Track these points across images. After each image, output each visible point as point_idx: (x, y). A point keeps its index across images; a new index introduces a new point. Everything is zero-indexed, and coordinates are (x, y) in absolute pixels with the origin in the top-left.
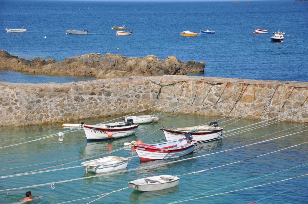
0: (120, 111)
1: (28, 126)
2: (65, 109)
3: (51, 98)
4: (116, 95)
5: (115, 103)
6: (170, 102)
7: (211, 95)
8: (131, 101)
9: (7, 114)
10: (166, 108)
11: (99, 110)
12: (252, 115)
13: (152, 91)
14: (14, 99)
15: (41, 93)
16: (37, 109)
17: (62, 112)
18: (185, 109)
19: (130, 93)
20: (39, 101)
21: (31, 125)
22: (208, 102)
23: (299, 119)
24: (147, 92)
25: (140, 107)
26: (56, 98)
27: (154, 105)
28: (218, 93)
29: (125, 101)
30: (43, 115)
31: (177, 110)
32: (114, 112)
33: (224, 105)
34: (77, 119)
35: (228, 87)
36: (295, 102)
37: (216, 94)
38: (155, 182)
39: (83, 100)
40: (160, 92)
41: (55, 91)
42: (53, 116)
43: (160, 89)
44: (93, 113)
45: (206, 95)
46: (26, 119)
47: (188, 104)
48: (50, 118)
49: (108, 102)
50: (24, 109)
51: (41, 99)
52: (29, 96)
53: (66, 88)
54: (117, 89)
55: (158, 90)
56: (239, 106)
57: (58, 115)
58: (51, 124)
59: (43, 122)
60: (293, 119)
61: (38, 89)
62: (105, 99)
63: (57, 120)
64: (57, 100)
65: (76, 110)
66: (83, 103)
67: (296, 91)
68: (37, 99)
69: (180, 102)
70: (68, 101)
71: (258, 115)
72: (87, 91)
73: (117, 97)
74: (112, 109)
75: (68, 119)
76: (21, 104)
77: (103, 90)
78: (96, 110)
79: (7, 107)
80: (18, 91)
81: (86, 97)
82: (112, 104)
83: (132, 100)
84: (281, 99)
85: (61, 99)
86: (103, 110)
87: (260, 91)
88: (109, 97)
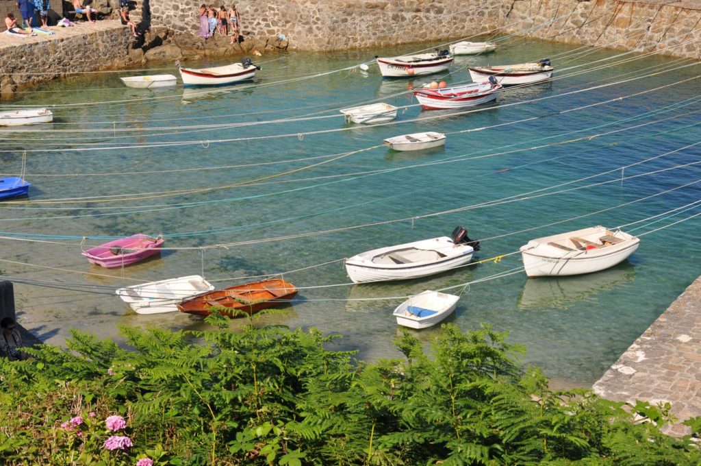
0: (455, 34)
1: (330, 52)
2: (379, 30)
3: (361, 16)
4: (450, 12)
5: (449, 22)
6: (524, 23)
7: (576, 15)
8: (471, 20)
9: (307, 35)
10: (518, 31)
11: (426, 33)
12: (624, 45)
13: (503, 7)
14: (315, 17)
15: (348, 10)
16: (342, 30)
17: (374, 34)
18: (541, 33)
19: (471, 10)
20: (346, 20)
21: (334, 51)
22: (571, 25)
23: (682, 53)
24: (495, 7)
25: (484, 29)
26: (368, 16)
27: (503, 25)
28: (585, 14)
29: (464, 21)
30: (349, 39)
31: (531, 34)
32: (446, 35)
33: (591, 30)
34: (394, 44)
35: (598, 6)
36: (681, 29)
37: (582, 15)
38: (416, 140)
39: (403, 19)
40: (512, 8)
41: (367, 7)
42: (362, 40)
43: (512, 5)
44: (416, 36)
45: (569, 15)
46: (328, 43)
47: (546, 27)
48: (359, 41)
49: (438, 22)
50: (326, 30)
51: (349, 18)
52: (333, 13)
53: (382, 3)
54: (452, 5)
55: (510, 6)
56: (609, 33)
57: (370, 39)
58: (360, 49)
59: (348, 47)
60: (675, 52)
61: (345, 5)
62: (435, 18)
63: (368, 45)
64: (369, 19)
65: (394, 32)
66: (404, 23)
67: (684, 13)
68: (343, 18)
69: (536, 23)
70: (384, 20)
71: (631, 45)
72: (410, 7)
73: (452, 15)
74: (443, 30)
75: (382, 43)
76: (323, 23)
77: (432, 6)
78: (422, 32)
79: (307, 27)
80: (321, 7)
81: (408, 15)
82: (444, 24)
83: (473, 19)
84: (663, 24)
85: (374, 17)
86: (431, 33)
87: (638, 12)
88: (439, 15)
